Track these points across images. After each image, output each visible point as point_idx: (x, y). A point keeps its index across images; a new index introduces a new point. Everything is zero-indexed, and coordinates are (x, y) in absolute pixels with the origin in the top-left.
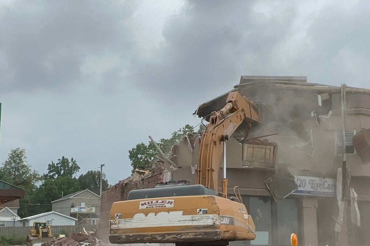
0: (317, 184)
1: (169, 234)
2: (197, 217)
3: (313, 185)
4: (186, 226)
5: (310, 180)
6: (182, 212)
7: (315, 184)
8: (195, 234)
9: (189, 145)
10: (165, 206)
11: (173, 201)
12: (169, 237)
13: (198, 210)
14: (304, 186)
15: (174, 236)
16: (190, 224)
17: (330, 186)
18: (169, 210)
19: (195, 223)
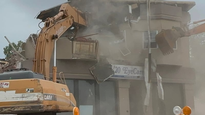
0: (129, 70)
1: (6, 108)
2: (26, 95)
3: (126, 71)
4: (18, 102)
5: (124, 68)
6: (15, 91)
7: (128, 71)
8: (24, 107)
9: (33, 43)
10: (3, 87)
11: (8, 83)
12: (6, 110)
13: (27, 89)
14: (119, 72)
15: (9, 109)
16: (20, 100)
17: (138, 72)
18: (5, 90)
19: (24, 100)
